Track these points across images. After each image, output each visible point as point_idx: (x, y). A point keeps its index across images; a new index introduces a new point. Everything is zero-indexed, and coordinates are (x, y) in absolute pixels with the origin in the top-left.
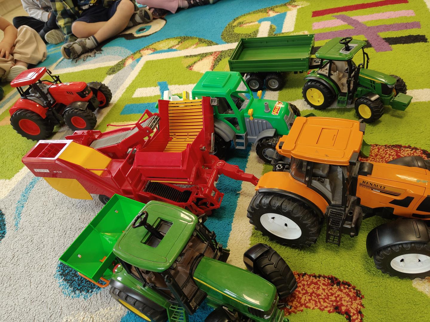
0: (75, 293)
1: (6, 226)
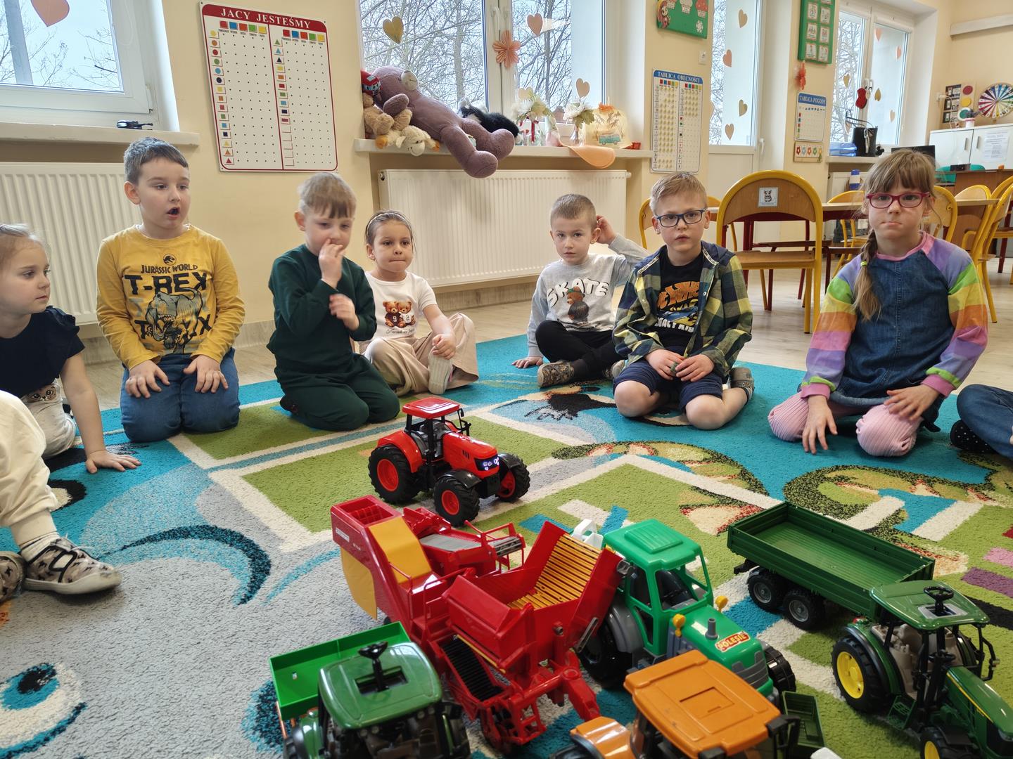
0: (254, 733)
1: (259, 591)
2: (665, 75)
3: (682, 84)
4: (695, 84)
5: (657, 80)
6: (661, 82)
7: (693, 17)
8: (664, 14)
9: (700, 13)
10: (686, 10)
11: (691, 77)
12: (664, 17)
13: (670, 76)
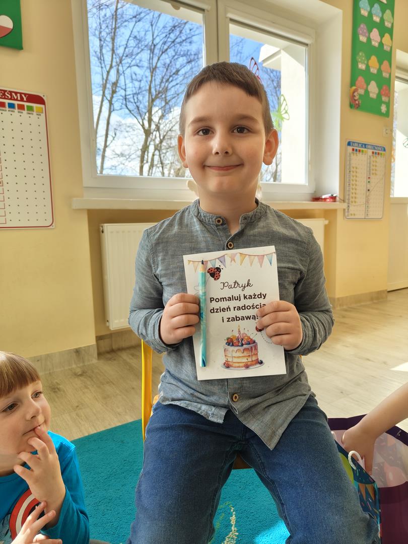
2: (356, 145)
3: (370, 152)
4: (380, 152)
5: (350, 148)
6: (353, 150)
7: (379, 101)
8: (356, 98)
9: (384, 99)
10: (373, 95)
11: (376, 146)
12: (355, 100)
13: (360, 145)
